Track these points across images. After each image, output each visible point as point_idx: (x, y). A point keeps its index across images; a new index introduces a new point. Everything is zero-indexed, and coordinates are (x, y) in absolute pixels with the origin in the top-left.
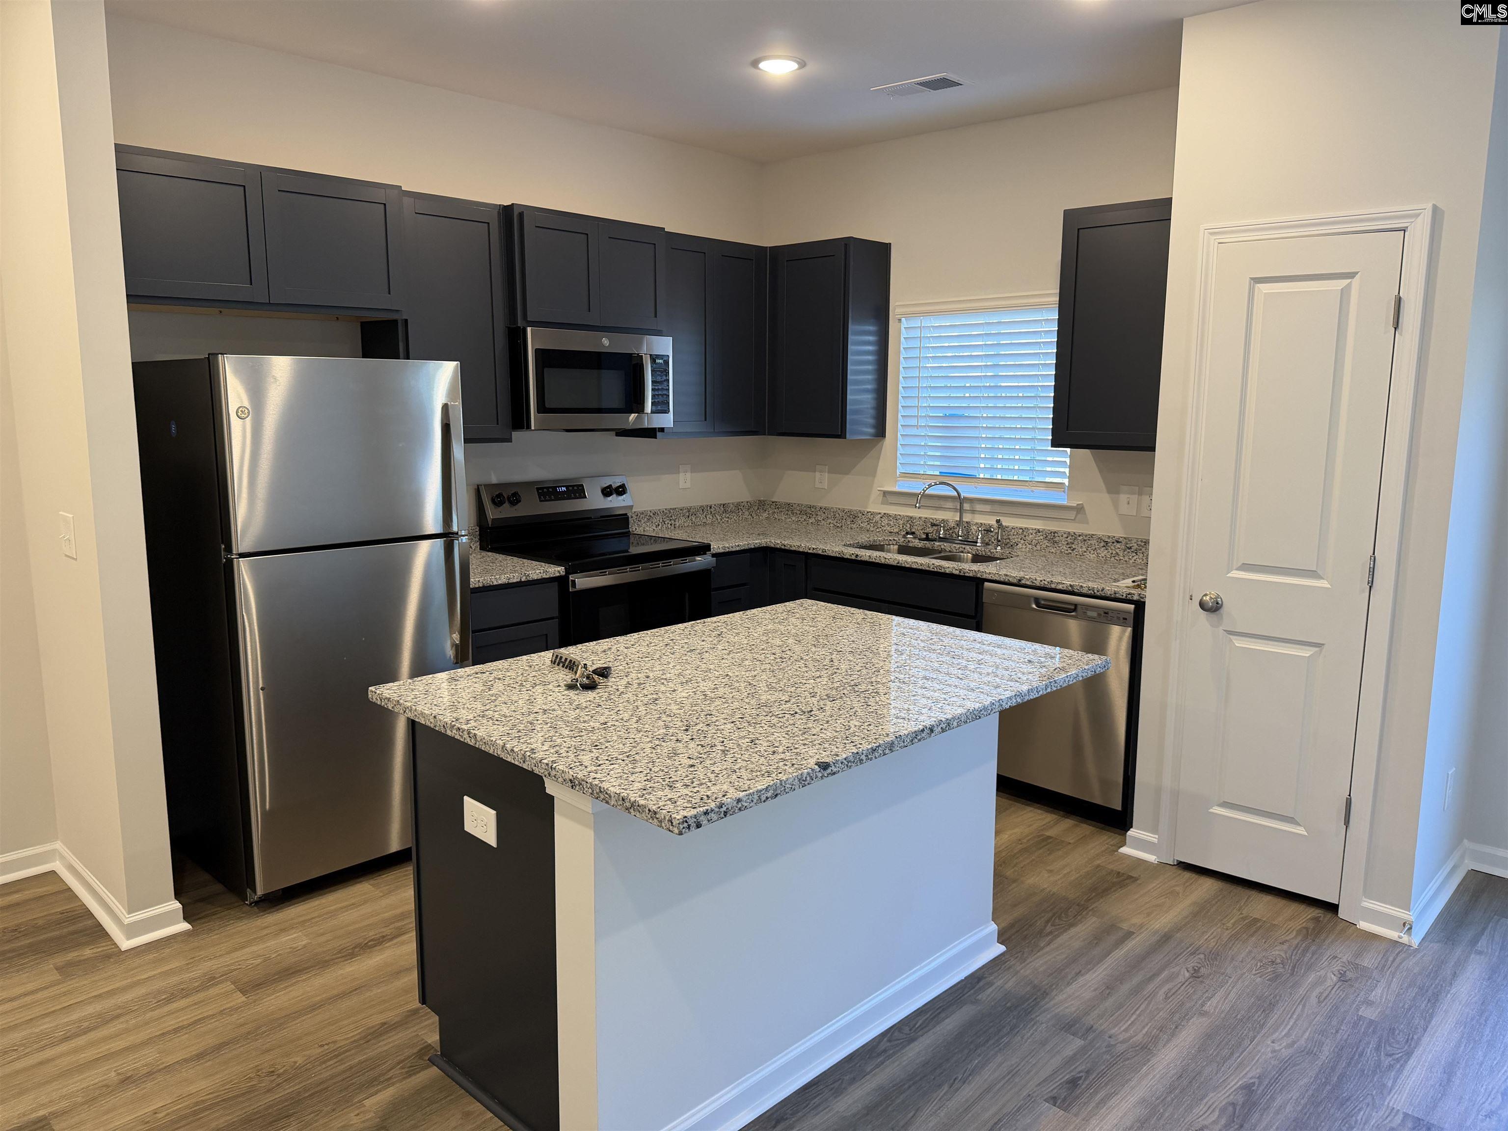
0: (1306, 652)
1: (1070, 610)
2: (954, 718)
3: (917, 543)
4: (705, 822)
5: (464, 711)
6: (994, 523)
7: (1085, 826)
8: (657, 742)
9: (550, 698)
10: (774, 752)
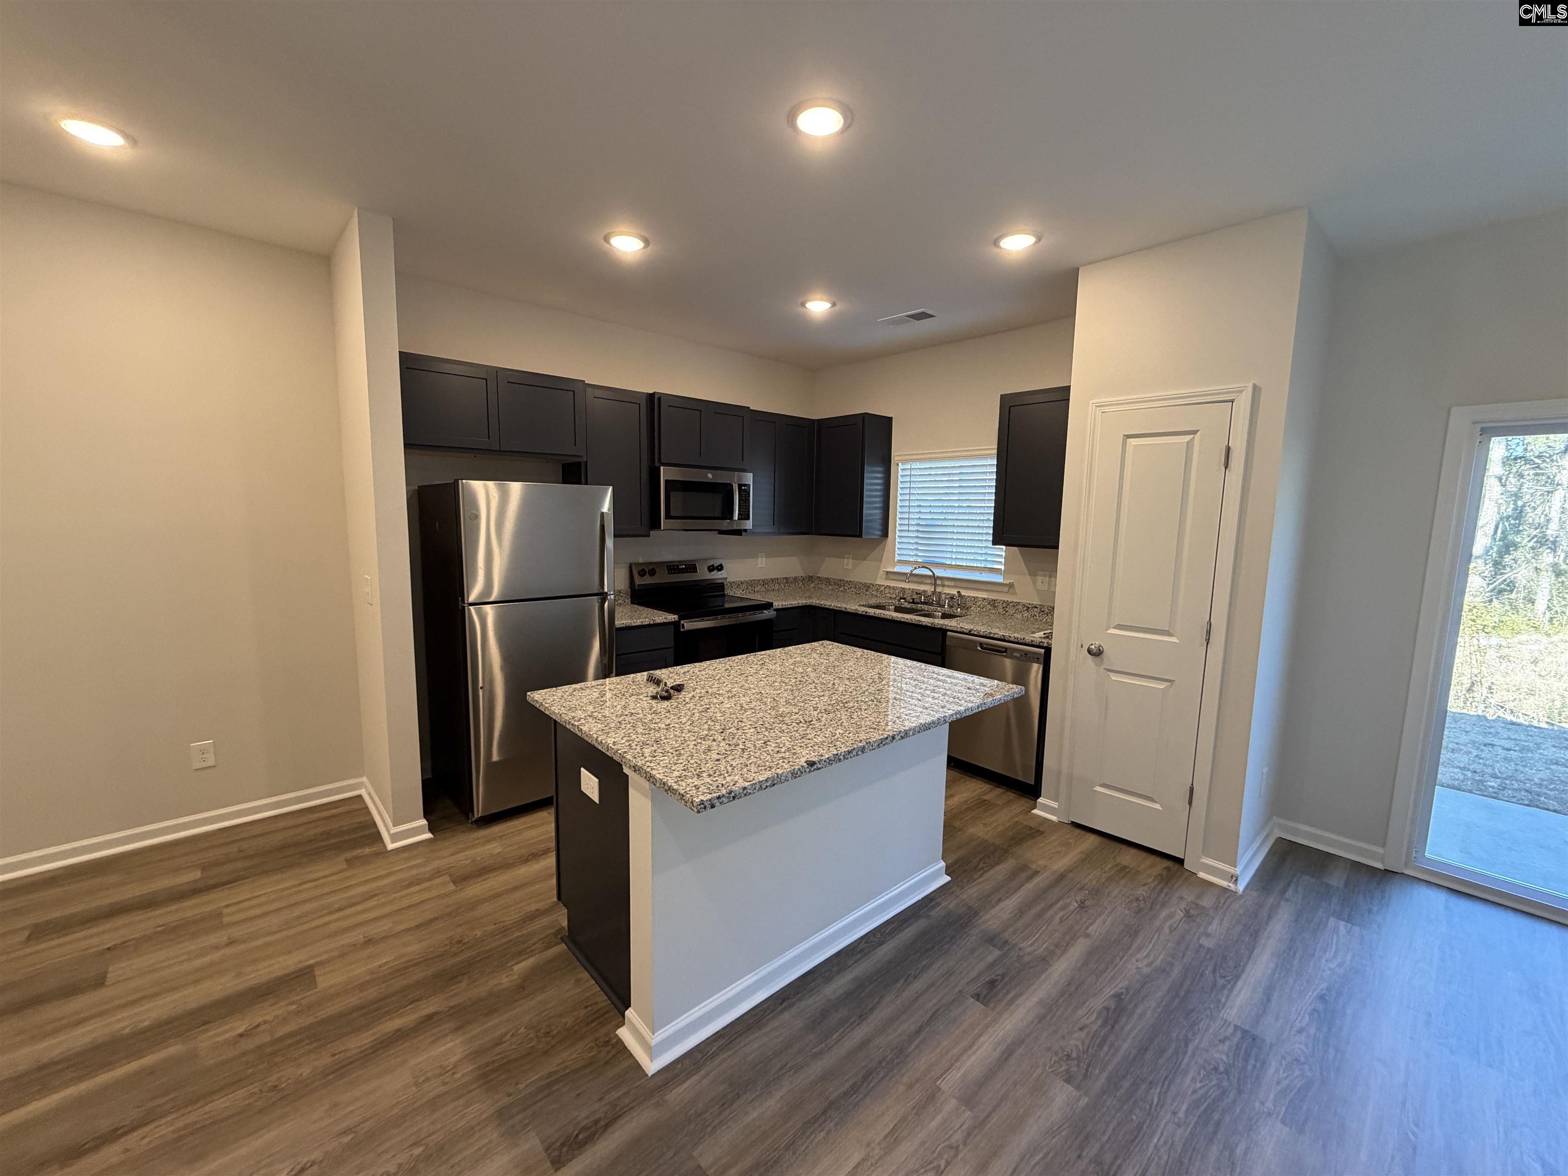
0: (1161, 686)
1: (1003, 651)
2: (910, 730)
3: (906, 605)
4: (718, 804)
5: (580, 712)
6: (955, 593)
7: (1009, 793)
8: (699, 741)
9: (638, 705)
10: (778, 752)
